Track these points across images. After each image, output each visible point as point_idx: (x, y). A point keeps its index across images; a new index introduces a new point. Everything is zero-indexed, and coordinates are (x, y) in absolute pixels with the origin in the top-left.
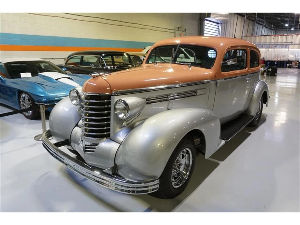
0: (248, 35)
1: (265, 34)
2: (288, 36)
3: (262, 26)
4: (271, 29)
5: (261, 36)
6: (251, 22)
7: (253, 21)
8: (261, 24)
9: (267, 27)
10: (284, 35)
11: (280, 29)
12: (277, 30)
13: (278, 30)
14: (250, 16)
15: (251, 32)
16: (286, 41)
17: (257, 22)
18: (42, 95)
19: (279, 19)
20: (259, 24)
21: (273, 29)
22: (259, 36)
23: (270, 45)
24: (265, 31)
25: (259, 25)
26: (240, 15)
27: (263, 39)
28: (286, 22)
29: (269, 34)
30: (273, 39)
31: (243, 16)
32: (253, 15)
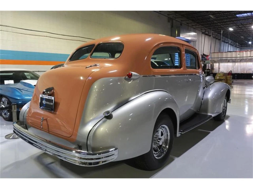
0: (215, 52)
1: (231, 51)
2: (251, 52)
3: (227, 44)
4: (236, 47)
5: (227, 53)
6: (217, 41)
7: (219, 40)
8: (227, 43)
9: (233, 45)
10: (248, 51)
11: (244, 46)
12: (241, 48)
13: (243, 47)
14: (216, 36)
15: (218, 49)
16: (250, 55)
17: (223, 41)
18: (19, 98)
19: (242, 37)
20: (225, 42)
21: (238, 46)
22: (225, 52)
23: (236, 59)
24: (231, 48)
26: (207, 35)
27: (229, 55)
28: (249, 40)
29: (235, 51)
30: (239, 54)
31: (210, 36)
32: (219, 35)
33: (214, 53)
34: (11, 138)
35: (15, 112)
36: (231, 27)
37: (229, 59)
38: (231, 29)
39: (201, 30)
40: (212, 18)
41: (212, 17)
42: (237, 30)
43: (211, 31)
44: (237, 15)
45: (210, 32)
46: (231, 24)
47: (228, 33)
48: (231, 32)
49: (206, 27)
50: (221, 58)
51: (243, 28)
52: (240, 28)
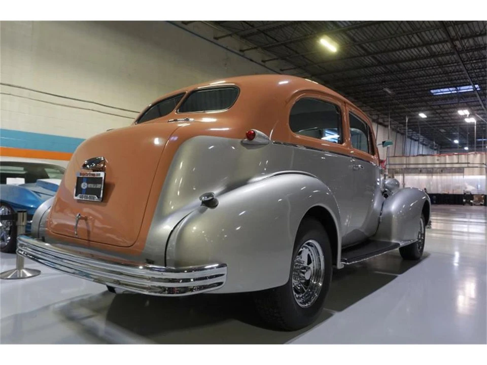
0: (396, 155)
1: (424, 154)
2: (460, 156)
3: (417, 143)
4: (432, 148)
5: (418, 157)
6: (399, 135)
7: (403, 134)
8: (416, 140)
9: (426, 145)
10: (454, 155)
11: (447, 148)
12: (441, 150)
13: (444, 150)
14: (398, 127)
15: (401, 149)
16: (458, 161)
17: (408, 137)
19: (443, 131)
20: (412, 139)
21: (435, 148)
22: (414, 156)
23: (432, 168)
24: (423, 150)
25: (412, 141)
26: (380, 124)
27: (421, 160)
28: (454, 137)
29: (431, 154)
30: (438, 160)
31: (386, 126)
32: (401, 125)
33: (394, 156)
34: (9, 277)
35: (23, 226)
36: (423, 111)
37: (421, 168)
38: (423, 115)
39: (371, 115)
40: (389, 94)
41: (390, 92)
42: (433, 118)
43: (388, 118)
44: (432, 91)
45: (386, 120)
46: (423, 106)
47: (416, 122)
48: (422, 120)
49: (378, 111)
50: (406, 164)
51: (443, 115)
52: (437, 113)
